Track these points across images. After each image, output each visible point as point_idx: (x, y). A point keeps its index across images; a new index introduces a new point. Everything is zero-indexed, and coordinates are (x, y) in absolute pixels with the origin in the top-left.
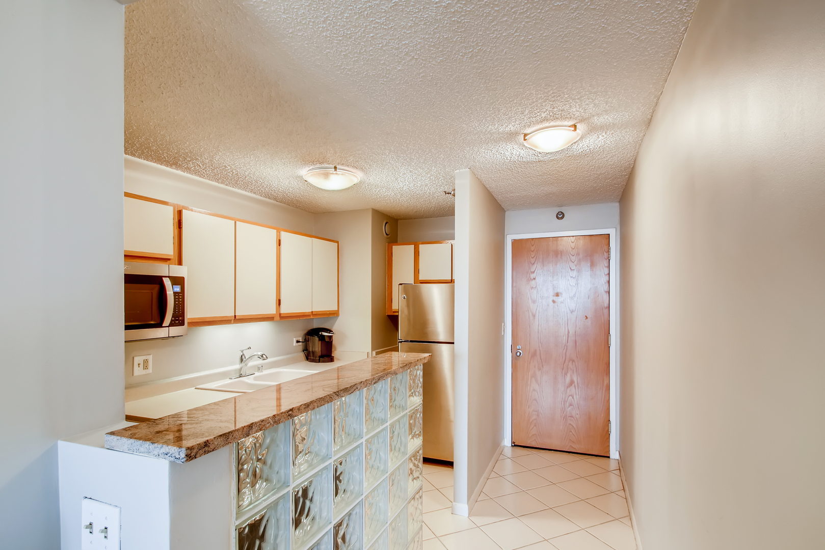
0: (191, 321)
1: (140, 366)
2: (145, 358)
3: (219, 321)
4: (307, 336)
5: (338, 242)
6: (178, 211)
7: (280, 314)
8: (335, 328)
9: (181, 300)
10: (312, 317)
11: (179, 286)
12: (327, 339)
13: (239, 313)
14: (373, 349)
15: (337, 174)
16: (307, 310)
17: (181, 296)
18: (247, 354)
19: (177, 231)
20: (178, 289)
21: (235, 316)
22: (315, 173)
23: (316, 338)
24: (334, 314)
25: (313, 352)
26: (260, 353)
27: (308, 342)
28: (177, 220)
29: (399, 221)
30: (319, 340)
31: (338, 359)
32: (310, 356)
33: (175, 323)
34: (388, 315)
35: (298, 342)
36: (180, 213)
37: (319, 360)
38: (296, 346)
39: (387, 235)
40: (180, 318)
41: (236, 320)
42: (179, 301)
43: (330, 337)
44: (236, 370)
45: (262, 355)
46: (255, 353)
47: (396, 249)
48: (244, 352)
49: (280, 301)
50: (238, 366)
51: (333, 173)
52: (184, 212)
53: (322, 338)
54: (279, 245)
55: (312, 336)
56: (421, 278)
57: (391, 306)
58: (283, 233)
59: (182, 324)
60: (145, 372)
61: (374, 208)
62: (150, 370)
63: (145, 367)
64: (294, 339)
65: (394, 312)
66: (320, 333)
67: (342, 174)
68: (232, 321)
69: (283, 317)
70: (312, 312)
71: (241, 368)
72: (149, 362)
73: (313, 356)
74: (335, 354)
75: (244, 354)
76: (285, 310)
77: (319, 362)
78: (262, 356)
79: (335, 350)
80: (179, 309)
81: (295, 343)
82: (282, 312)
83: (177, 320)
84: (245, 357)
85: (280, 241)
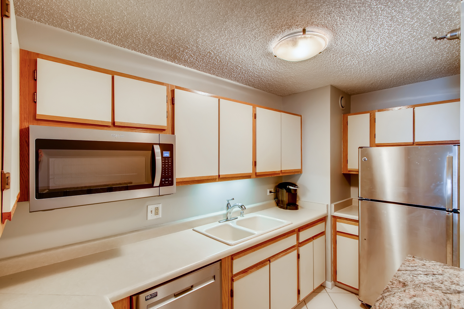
0: (178, 181)
1: (153, 212)
2: (156, 206)
3: (206, 180)
4: (277, 188)
5: (301, 116)
6: (171, 90)
7: (256, 173)
8: (298, 183)
9: (170, 164)
10: (281, 175)
11: (169, 152)
12: (293, 192)
13: (222, 173)
14: (332, 202)
15: (305, 37)
16: (277, 169)
17: (170, 160)
18: (232, 203)
19: (170, 107)
20: (167, 154)
21: (219, 175)
22: (283, 42)
23: (285, 191)
24: (298, 173)
25: (282, 201)
26: (240, 204)
27: (278, 193)
28: (170, 98)
29: (352, 97)
30: (287, 192)
31: (302, 208)
32: (280, 204)
33: (165, 183)
34: (343, 174)
35: (271, 192)
36: (173, 92)
37: (287, 207)
38: (269, 195)
39: (343, 107)
40: (170, 179)
41: (220, 178)
42: (168, 165)
43: (296, 190)
44: (224, 215)
45: (242, 205)
46: (237, 204)
47: (351, 118)
48: (230, 202)
49: (255, 162)
50: (225, 212)
51: (301, 38)
52: (177, 91)
53: (289, 190)
54: (255, 118)
55: (282, 189)
56: (377, 141)
57: (347, 166)
58: (258, 109)
59: (171, 184)
60: (156, 217)
61: (332, 84)
62: (160, 215)
63: (156, 213)
64: (268, 190)
65: (349, 171)
66: (287, 187)
67: (311, 37)
68: (217, 179)
69: (258, 176)
70: (281, 171)
71: (227, 213)
72: (159, 209)
73: (282, 204)
74: (299, 203)
75: (229, 203)
76: (260, 169)
77: (287, 209)
78: (242, 207)
79: (299, 199)
80: (168, 172)
81: (268, 193)
82: (257, 171)
83: (167, 181)
84: (230, 206)
85: (255, 115)
